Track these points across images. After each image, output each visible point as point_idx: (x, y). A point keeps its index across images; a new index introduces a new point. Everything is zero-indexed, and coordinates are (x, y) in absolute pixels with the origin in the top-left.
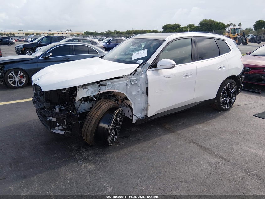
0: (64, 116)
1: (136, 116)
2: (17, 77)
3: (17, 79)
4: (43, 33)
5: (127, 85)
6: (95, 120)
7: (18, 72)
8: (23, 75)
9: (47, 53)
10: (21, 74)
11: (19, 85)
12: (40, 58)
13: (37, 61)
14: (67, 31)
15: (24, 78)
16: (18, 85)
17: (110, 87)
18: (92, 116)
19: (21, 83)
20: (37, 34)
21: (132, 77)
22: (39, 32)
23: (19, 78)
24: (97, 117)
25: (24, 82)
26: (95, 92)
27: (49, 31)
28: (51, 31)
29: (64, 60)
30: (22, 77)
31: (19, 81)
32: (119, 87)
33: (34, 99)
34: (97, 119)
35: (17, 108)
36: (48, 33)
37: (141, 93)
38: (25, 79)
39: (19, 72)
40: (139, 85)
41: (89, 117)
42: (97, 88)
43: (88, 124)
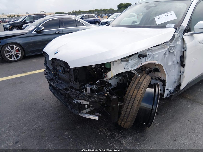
0: (102, 99)
1: (168, 89)
2: (13, 51)
3: (13, 53)
4: (22, 15)
5: (165, 54)
6: (138, 102)
7: (13, 47)
8: (18, 49)
9: (39, 26)
10: (17, 48)
11: (16, 59)
12: (33, 32)
13: (30, 35)
14: (41, 13)
15: (19, 51)
16: (14, 59)
17: (150, 58)
18: (133, 97)
19: (17, 56)
20: (17, 16)
21: (171, 44)
22: (19, 15)
23: (15, 52)
24: (140, 97)
25: (20, 55)
26: (135, 66)
27: (27, 13)
28: (28, 13)
29: (55, 33)
30: (18, 51)
31: (15, 55)
32: (158, 57)
33: (49, 76)
34: (140, 100)
35: (20, 83)
36: (26, 15)
37: (176, 62)
38: (20, 53)
39: (15, 46)
40: (175, 53)
41: (129, 98)
42: (137, 60)
43: (130, 106)
